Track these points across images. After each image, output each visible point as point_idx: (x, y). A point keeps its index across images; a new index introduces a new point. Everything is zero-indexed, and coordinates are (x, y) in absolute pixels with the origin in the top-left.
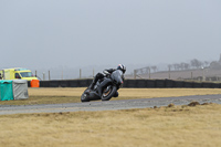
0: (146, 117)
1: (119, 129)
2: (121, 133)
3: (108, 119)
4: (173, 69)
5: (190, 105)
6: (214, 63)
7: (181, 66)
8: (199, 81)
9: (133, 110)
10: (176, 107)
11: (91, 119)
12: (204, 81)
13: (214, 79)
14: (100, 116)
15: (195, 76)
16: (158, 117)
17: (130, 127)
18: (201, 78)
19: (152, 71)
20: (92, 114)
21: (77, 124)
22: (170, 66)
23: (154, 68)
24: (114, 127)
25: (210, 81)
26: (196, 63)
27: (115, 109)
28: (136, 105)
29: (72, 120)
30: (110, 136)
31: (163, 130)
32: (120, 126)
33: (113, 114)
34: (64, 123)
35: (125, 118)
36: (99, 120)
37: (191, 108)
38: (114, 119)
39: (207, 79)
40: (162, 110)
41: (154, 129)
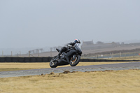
0: (36, 80)
1: (19, 89)
3: (12, 83)
4: (53, 50)
5: (64, 73)
9: (28, 77)
10: (55, 74)
14: (7, 81)
16: (44, 81)
17: (27, 87)
19: (40, 52)
20: (2, 79)
22: (51, 48)
23: (41, 50)
24: (16, 87)
27: (16, 76)
28: (30, 73)
31: (47, 89)
32: (20, 87)
33: (15, 79)
35: (23, 82)
36: (6, 83)
37: (65, 75)
38: (16, 83)
40: (46, 76)
41: (42, 88)
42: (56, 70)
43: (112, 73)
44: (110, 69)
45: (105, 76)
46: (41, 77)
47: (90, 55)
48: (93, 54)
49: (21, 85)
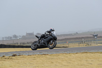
4: (4, 39)
6: (23, 36)
7: (8, 38)
8: (16, 45)
10: (6, 57)
12: (19, 44)
13: (24, 44)
15: (15, 42)
18: (18, 43)
25: (22, 45)
26: (15, 36)
39: (20, 44)
42: (7, 54)
43: (47, 56)
44: (46, 53)
45: (42, 58)
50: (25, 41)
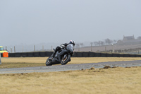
0: (76, 76)
1: (59, 84)
2: (61, 86)
3: (52, 78)
4: (94, 45)
5: (104, 68)
6: (119, 41)
7: (99, 43)
8: (110, 53)
9: (69, 72)
10: (95, 69)
11: (41, 78)
12: (113, 52)
13: (120, 51)
14: (47, 75)
15: (108, 49)
16: (84, 76)
17: (67, 82)
18: (112, 51)
19: (80, 46)
20: (42, 74)
21: (33, 80)
22: (92, 43)
23: (82, 44)
24: (56, 82)
25: (117, 53)
26: (108, 41)
27: (57, 71)
28: (70, 68)
29: (29, 78)
30: (53, 88)
31: (87, 84)
32: (60, 82)
33: (55, 74)
34: (24, 80)
35: (63, 77)
36: (47, 78)
38: (57, 78)
39: (115, 51)
40: (86, 72)
41: (82, 84)
42: (96, 65)
46: (81, 72)
47: (131, 50)
48: (134, 50)
49: (62, 80)
50: (122, 48)
